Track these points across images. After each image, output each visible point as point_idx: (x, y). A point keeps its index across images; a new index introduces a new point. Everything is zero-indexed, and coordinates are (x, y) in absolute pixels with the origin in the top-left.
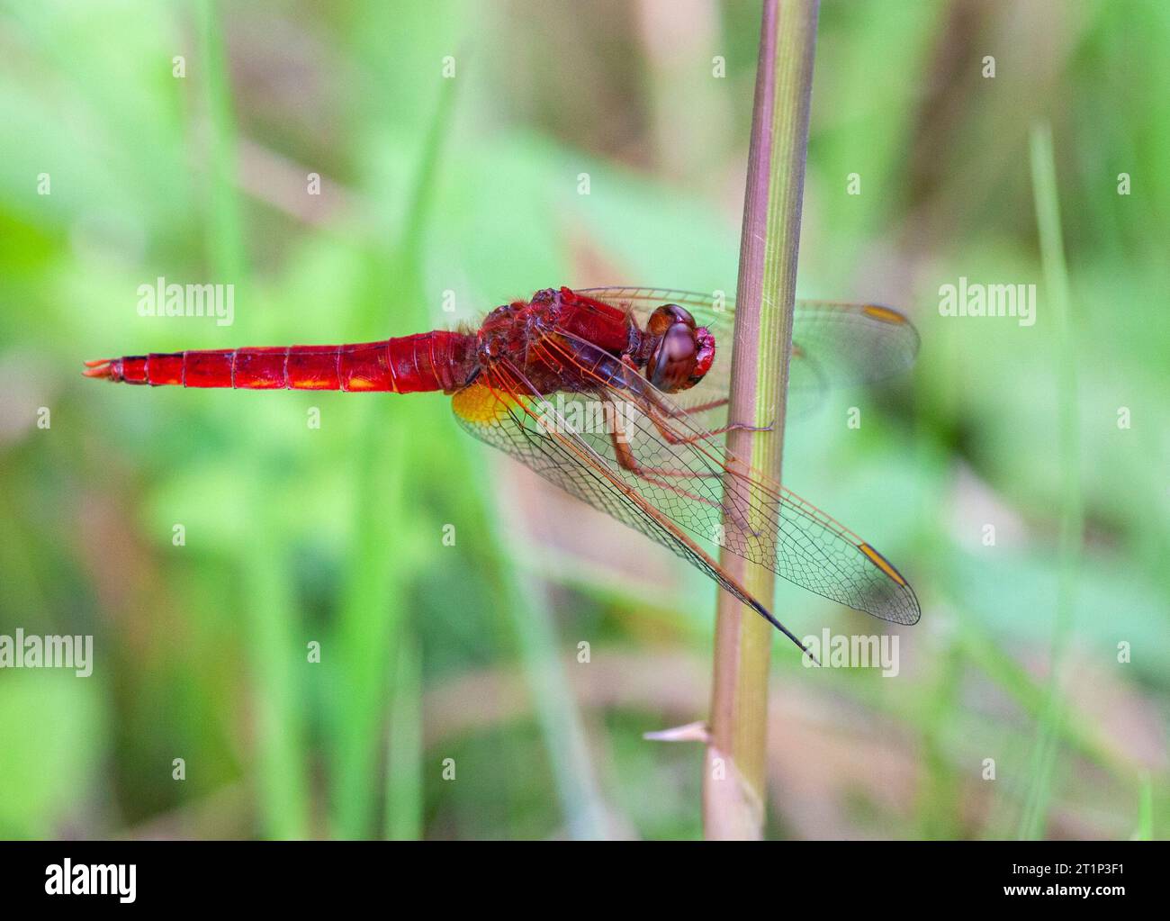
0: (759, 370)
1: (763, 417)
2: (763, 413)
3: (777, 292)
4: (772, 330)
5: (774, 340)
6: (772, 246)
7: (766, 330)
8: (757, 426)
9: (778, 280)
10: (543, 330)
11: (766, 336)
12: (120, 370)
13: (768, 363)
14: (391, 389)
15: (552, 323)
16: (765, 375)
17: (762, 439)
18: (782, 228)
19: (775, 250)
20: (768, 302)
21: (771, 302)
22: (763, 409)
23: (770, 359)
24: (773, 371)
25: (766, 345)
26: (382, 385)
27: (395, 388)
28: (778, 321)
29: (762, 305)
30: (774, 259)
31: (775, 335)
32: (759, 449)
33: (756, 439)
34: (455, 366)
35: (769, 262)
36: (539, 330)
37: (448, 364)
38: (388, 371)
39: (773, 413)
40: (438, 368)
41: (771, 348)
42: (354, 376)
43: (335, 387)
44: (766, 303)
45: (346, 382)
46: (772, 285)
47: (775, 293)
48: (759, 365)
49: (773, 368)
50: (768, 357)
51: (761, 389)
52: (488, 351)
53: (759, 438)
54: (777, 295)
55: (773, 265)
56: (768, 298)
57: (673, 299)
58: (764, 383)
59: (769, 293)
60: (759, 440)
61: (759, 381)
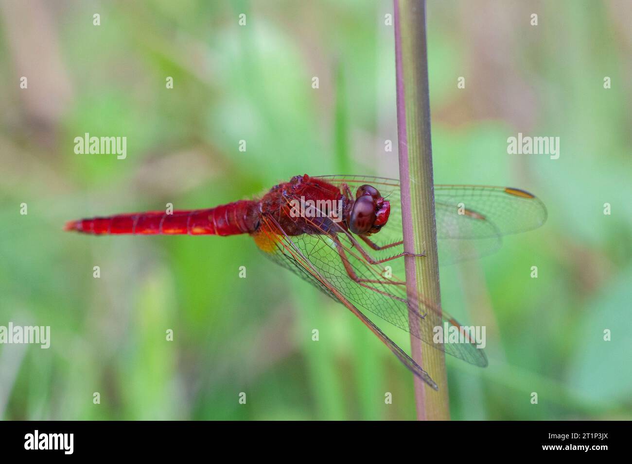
0: (413, 221)
1: (419, 248)
2: (419, 246)
3: (417, 174)
4: (418, 198)
5: (420, 203)
6: (411, 148)
7: (414, 197)
8: (416, 254)
9: (417, 168)
10: (287, 197)
11: (415, 201)
12: (80, 226)
13: (417, 216)
14: (214, 233)
15: (293, 194)
16: (417, 224)
17: (420, 261)
18: (416, 137)
19: (413, 150)
20: (413, 181)
21: (415, 181)
22: (418, 244)
23: (419, 214)
24: (421, 221)
25: (415, 206)
26: (210, 232)
27: (217, 233)
28: (421, 192)
29: (410, 183)
30: (413, 155)
31: (419, 200)
32: (419, 267)
33: (417, 261)
34: (247, 220)
35: (410, 158)
36: (285, 197)
37: (243, 218)
38: (212, 223)
39: (425, 246)
40: (238, 220)
41: (418, 208)
42: (196, 226)
43: (185, 232)
44: (412, 182)
45: (191, 230)
46: (414, 171)
47: (416, 176)
48: (413, 218)
49: (421, 219)
50: (417, 213)
51: (416, 232)
52: (261, 211)
53: (418, 260)
54: (418, 177)
55: (413, 160)
56: (413, 178)
57: (368, 181)
58: (417, 228)
59: (413, 175)
60: (418, 262)
61: (414, 227)
